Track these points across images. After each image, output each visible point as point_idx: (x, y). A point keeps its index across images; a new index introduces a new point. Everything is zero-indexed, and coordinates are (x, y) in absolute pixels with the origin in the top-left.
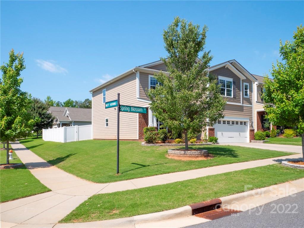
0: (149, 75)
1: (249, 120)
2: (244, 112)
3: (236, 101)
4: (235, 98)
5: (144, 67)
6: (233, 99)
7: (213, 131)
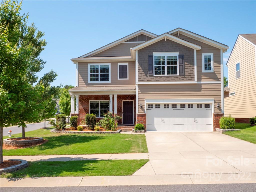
0: (88, 64)
1: (213, 102)
2: (202, 92)
3: (185, 79)
4: (184, 75)
5: (85, 57)
6: (179, 77)
7: (143, 117)
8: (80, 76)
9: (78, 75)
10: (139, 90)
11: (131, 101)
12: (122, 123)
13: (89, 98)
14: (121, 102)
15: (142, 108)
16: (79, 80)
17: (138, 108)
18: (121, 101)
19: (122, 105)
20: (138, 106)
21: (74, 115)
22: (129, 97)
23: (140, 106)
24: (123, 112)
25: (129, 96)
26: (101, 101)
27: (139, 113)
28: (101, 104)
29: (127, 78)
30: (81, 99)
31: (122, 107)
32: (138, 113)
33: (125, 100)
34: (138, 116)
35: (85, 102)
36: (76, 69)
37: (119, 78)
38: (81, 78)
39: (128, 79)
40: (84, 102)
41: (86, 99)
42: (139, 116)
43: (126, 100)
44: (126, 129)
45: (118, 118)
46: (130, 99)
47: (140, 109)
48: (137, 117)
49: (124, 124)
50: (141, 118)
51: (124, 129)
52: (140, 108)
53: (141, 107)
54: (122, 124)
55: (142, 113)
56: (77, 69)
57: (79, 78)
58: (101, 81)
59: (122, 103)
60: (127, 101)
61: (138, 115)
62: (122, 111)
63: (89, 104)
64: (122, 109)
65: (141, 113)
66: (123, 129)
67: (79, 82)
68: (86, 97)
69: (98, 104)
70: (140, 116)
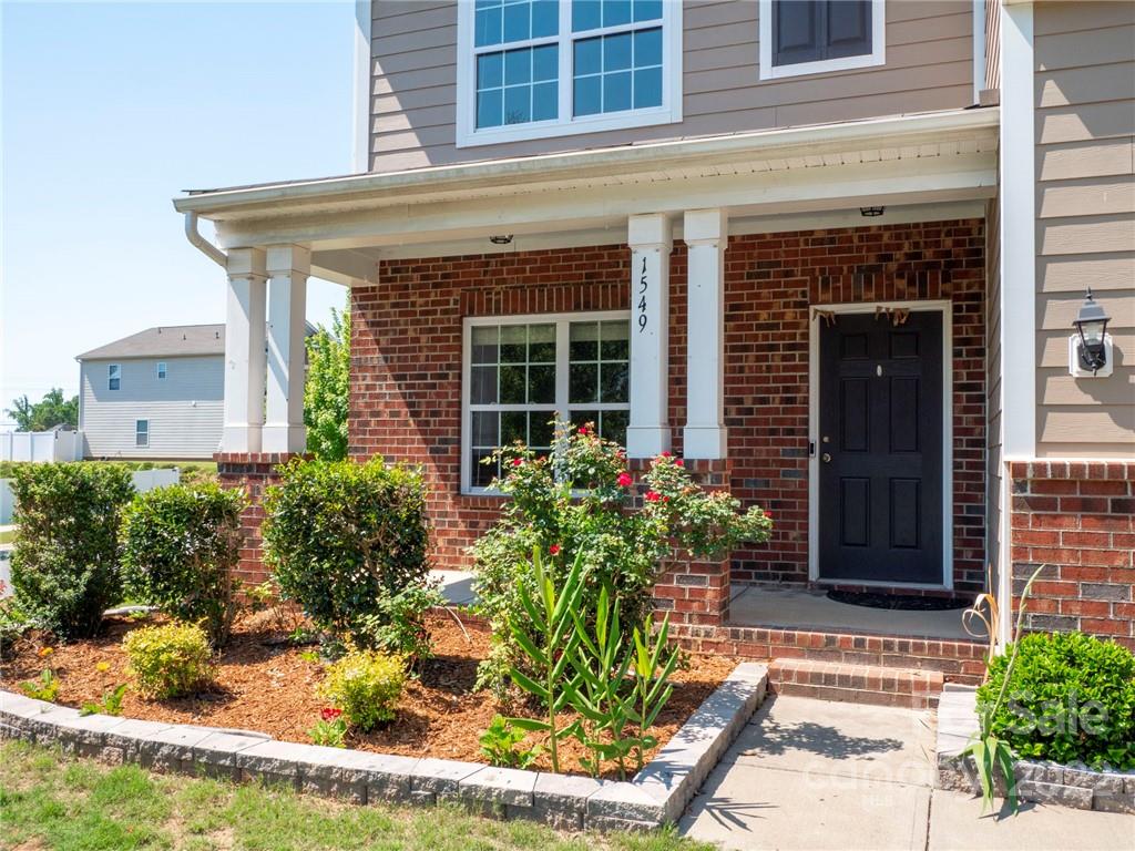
8: (383, 86)
9: (373, 78)
10: (1054, 94)
11: (913, 315)
12: (806, 568)
13: (457, 293)
14: (800, 324)
15: (1107, 370)
16: (380, 125)
17: (1043, 374)
18: (789, 318)
19: (806, 358)
20: (1042, 335)
21: (250, 467)
22: (893, 266)
23: (1074, 342)
24: (814, 435)
25: (888, 258)
26: (574, 326)
27: (1050, 459)
28: (580, 349)
29: (869, 51)
30: (388, 309)
31: (806, 379)
32: (1028, 457)
33: (836, 301)
34: (1033, 504)
35: (424, 338)
36: (357, 29)
37: (776, 62)
38: (393, 104)
39: (877, 57)
40: (411, 334)
41: (434, 303)
42: (1051, 505)
43: (858, 299)
44: (844, 680)
45: (698, 533)
46: (901, 284)
47: (1061, 391)
48: (1017, 521)
49: (823, 573)
50: (1081, 539)
51: (816, 677)
52: (1075, 368)
53: (1093, 355)
54: (805, 578)
55: (1105, 459)
56: (361, 24)
57: (381, 105)
58: (580, 119)
59: (806, 336)
60: (869, 308)
61: (1040, 485)
62: (806, 432)
63: (459, 358)
64: (806, 401)
65: (1085, 459)
66: (802, 676)
67: (380, 145)
68: (436, 286)
69: (545, 350)
70: (1069, 505)
